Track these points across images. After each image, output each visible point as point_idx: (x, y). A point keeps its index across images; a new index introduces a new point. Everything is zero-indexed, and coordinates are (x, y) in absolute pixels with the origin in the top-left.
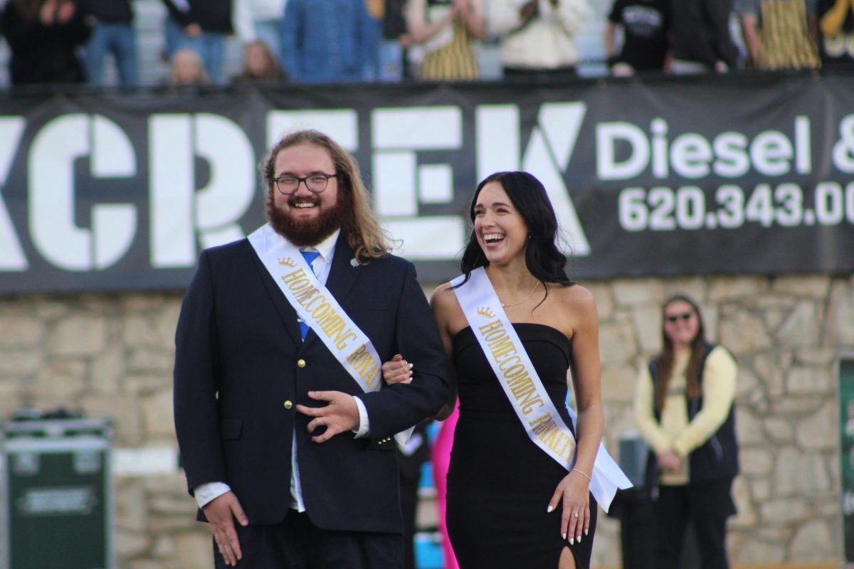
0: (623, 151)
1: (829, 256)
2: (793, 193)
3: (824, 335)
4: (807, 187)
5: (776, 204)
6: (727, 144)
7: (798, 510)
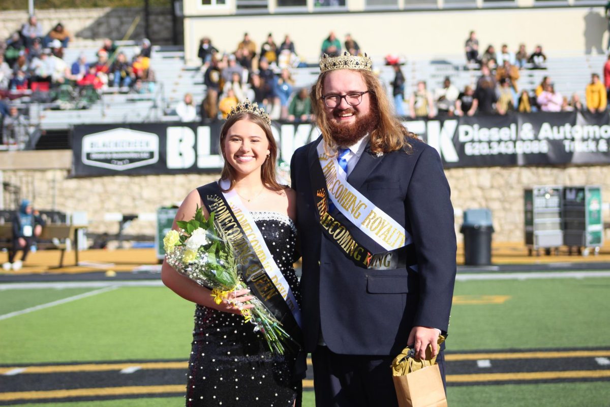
0: (467, 133)
1: (520, 161)
2: (511, 144)
3: (519, 181)
4: (515, 142)
5: (507, 147)
6: (494, 131)
7: (512, 227)
